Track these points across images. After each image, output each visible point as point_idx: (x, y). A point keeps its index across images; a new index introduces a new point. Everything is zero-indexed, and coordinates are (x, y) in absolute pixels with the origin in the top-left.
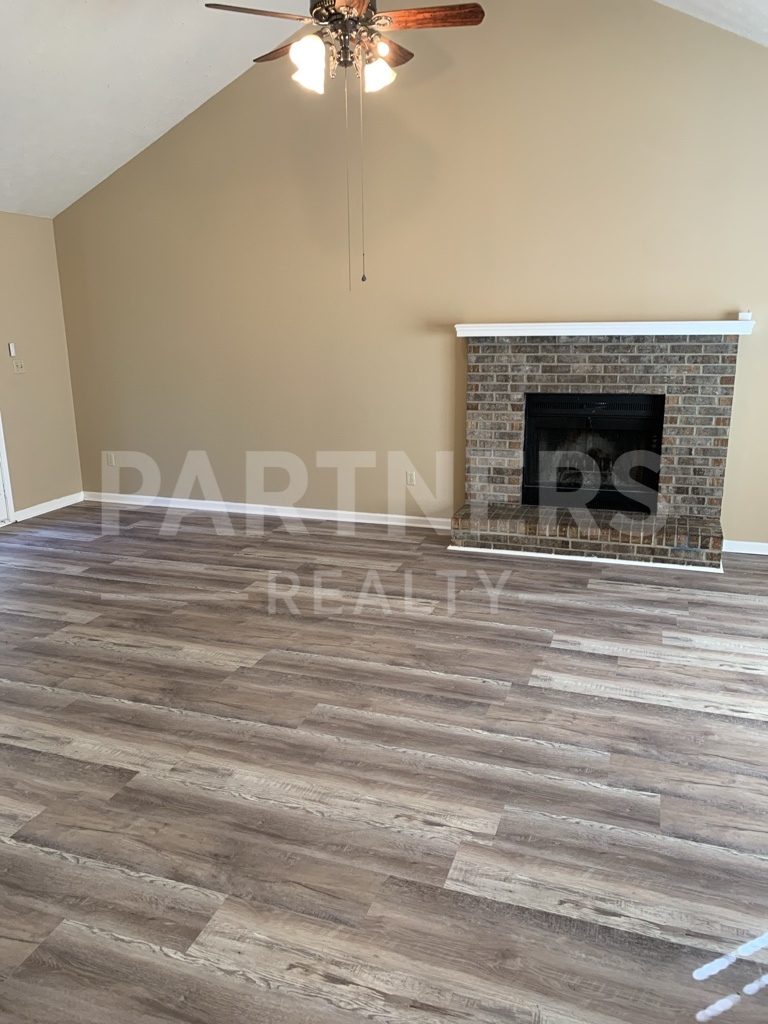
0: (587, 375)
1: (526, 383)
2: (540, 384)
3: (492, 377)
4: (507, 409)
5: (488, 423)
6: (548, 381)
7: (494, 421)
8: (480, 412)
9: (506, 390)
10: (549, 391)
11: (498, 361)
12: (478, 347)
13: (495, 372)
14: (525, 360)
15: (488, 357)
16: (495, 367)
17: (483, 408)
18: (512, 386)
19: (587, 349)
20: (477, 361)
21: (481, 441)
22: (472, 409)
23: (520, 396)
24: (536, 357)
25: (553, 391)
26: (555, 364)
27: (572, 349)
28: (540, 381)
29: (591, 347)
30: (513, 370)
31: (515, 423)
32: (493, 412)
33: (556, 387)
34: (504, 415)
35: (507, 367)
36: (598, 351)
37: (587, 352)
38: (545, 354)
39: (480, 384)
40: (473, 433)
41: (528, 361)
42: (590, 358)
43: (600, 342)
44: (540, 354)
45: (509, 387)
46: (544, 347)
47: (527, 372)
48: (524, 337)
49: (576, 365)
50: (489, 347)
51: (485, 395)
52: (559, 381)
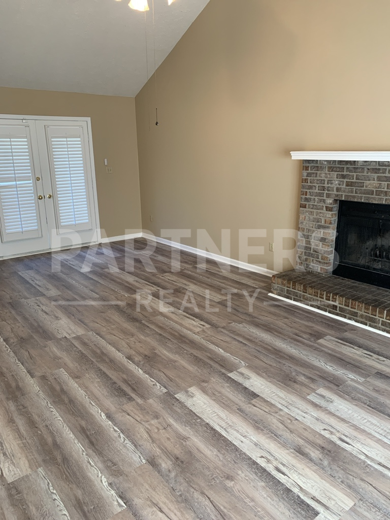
0: (375, 190)
1: (335, 192)
2: (344, 194)
3: (315, 187)
4: (323, 209)
5: (312, 218)
6: (349, 192)
7: (315, 216)
8: (307, 209)
9: (323, 196)
10: (349, 200)
11: (320, 176)
12: (308, 166)
13: (317, 183)
14: (335, 176)
15: (314, 173)
16: (318, 180)
17: (309, 208)
18: (326, 193)
19: (376, 171)
20: (307, 176)
21: (307, 229)
22: (303, 207)
23: (331, 201)
24: (342, 175)
25: (352, 200)
26: (354, 180)
27: (366, 170)
28: (344, 192)
29: (379, 169)
30: (328, 183)
31: (327, 219)
32: (315, 211)
33: (354, 197)
34: (321, 213)
35: (324, 180)
36: (383, 173)
37: (376, 173)
38: (348, 173)
39: (308, 191)
40: (302, 223)
41: (337, 178)
42: (378, 177)
43: (385, 166)
44: (345, 173)
45: (325, 194)
46: (347, 168)
47: (336, 185)
48: (335, 161)
49: (368, 182)
50: (315, 167)
51: (311, 198)
52: (356, 193)
